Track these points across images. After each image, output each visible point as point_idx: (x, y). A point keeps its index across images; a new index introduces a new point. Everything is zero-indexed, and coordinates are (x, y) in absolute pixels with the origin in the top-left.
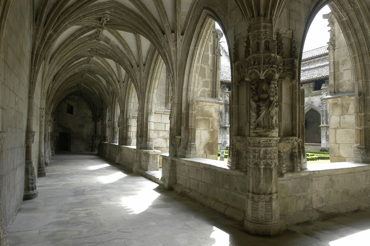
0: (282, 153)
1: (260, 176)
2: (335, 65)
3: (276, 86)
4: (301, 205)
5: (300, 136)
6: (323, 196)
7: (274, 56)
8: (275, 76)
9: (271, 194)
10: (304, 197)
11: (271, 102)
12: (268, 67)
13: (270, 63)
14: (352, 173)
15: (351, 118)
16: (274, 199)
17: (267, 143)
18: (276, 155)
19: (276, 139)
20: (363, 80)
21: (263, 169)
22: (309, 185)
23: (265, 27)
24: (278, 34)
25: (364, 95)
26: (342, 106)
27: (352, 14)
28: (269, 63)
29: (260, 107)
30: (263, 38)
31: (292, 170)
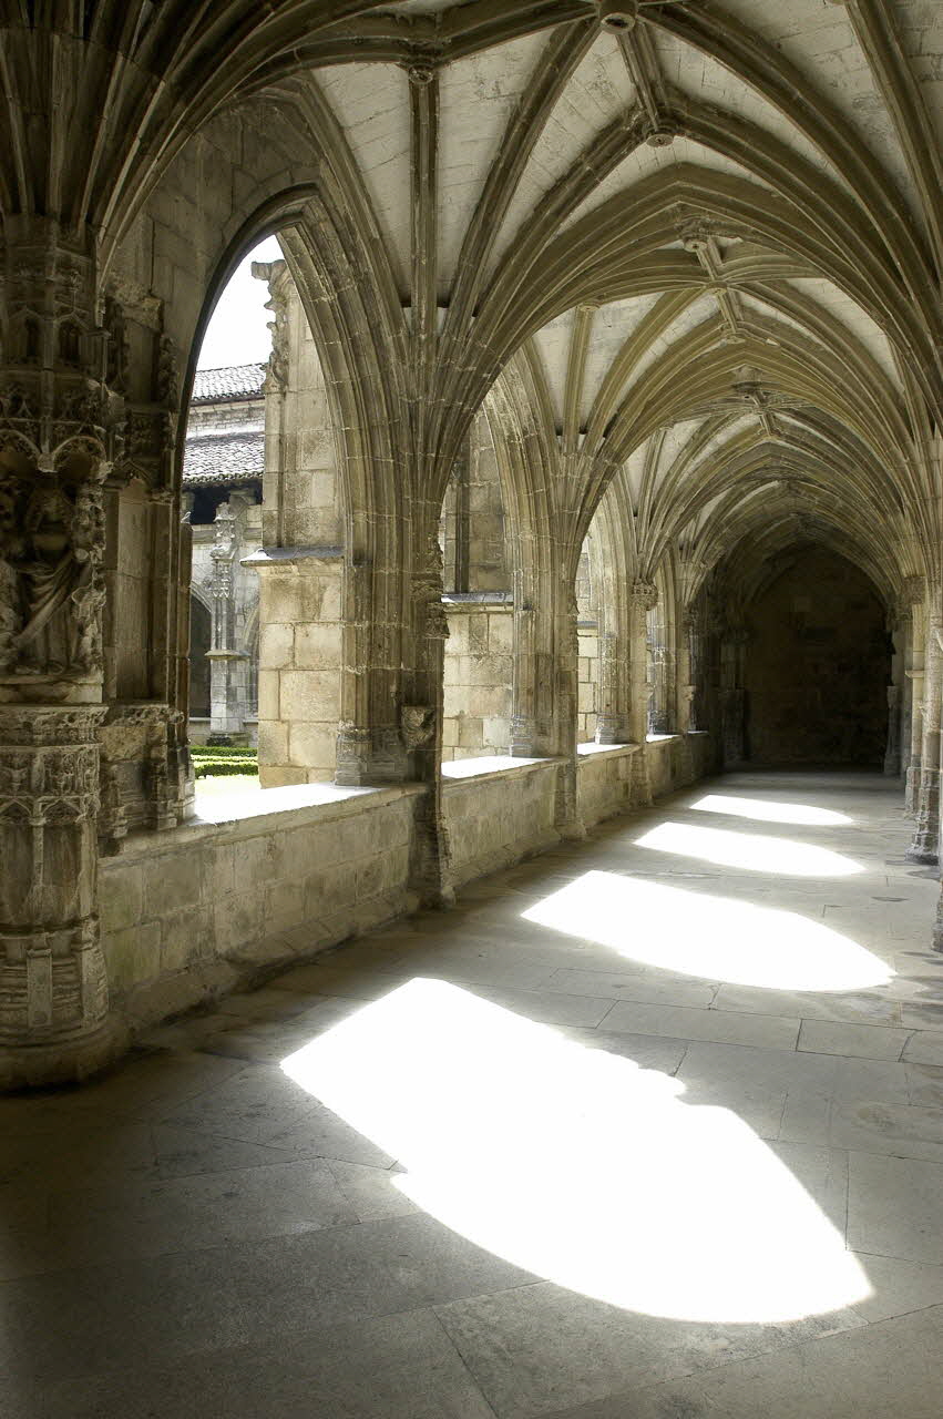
0: (112, 763)
1: (32, 859)
2: (286, 448)
3: (100, 507)
4: (177, 948)
5: (174, 699)
6: (249, 907)
7: (98, 389)
8: (97, 469)
9: (75, 922)
10: (187, 918)
11: (76, 570)
12: (71, 431)
13: (81, 413)
14: (333, 819)
15: (328, 637)
16: (89, 941)
17: (61, 726)
18: (93, 772)
19: (93, 710)
20: (371, 513)
21: (42, 829)
22: (203, 874)
23: (65, 266)
24: (109, 302)
25: (371, 562)
26: (302, 593)
27: (350, 287)
28: (77, 416)
29: (35, 584)
30: (55, 310)
31: (148, 824)
